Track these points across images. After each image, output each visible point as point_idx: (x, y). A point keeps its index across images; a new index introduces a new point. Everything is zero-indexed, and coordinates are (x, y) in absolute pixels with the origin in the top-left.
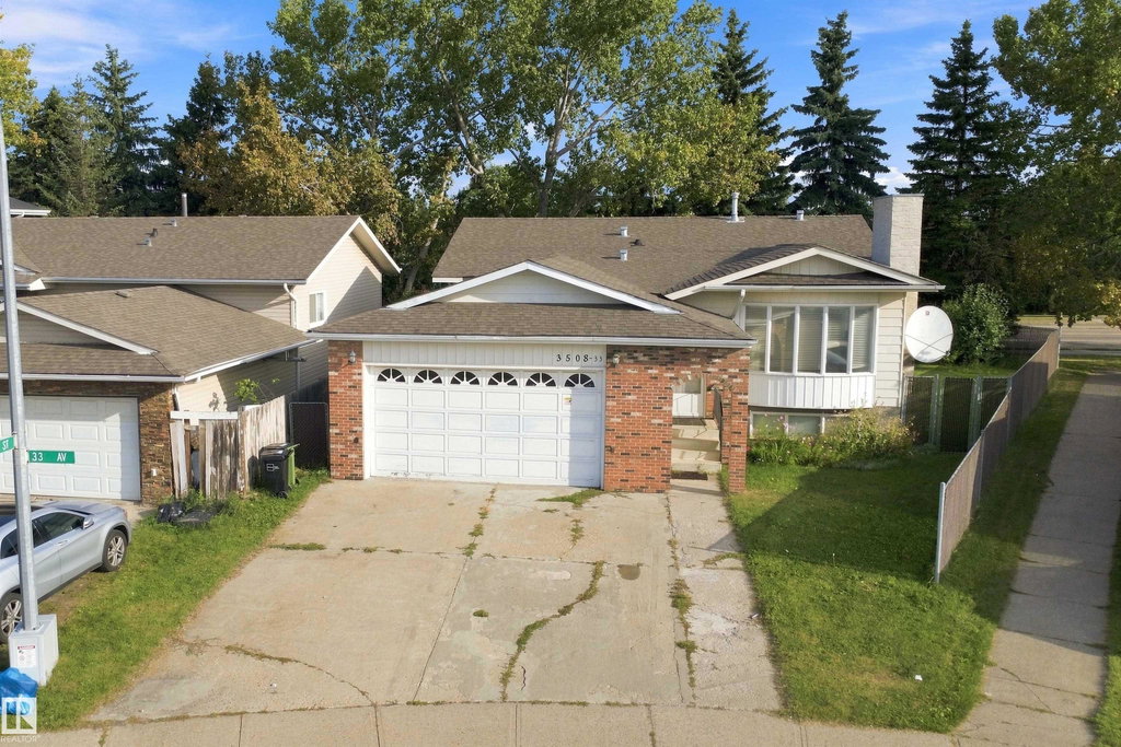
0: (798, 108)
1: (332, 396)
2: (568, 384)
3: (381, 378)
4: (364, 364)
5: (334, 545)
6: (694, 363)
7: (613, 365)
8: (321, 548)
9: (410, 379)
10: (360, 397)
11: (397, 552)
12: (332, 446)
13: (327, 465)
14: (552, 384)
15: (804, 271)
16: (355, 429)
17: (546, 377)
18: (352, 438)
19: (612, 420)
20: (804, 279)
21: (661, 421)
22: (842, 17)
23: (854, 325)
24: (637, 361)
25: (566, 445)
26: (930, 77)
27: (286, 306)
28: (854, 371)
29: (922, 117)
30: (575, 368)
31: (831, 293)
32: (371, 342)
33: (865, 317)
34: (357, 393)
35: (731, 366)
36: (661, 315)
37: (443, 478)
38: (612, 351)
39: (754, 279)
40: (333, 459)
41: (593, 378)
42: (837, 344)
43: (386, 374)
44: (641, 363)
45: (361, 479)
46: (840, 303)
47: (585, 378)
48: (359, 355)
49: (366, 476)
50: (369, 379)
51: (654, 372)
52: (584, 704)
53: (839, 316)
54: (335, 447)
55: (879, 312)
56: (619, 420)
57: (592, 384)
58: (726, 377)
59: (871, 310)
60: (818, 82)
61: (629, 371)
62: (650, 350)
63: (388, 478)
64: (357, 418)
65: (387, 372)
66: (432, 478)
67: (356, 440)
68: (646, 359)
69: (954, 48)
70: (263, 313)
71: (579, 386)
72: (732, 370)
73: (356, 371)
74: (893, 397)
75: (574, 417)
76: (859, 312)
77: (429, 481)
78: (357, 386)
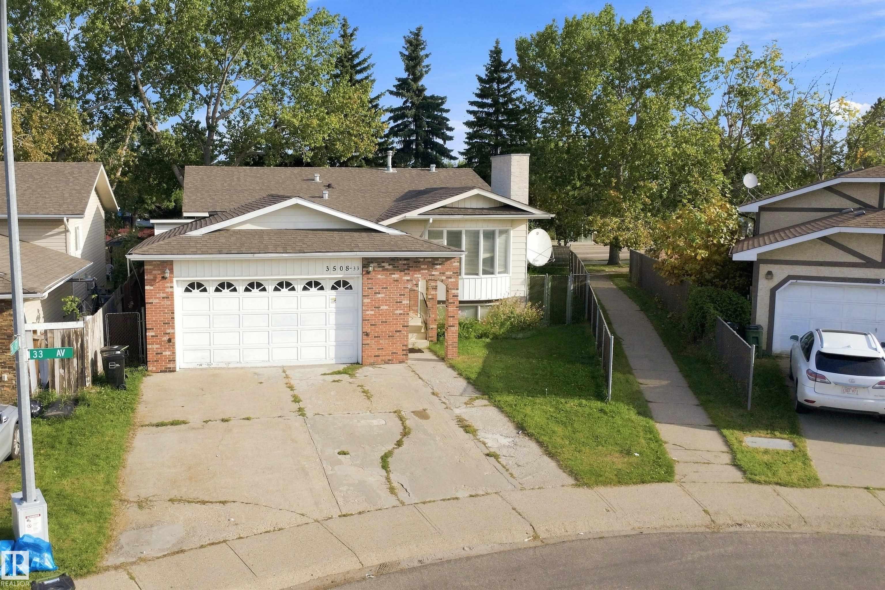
0: (391, 93)
1: (147, 306)
2: (333, 288)
3: (187, 290)
4: (175, 280)
5: (195, 419)
6: (423, 269)
7: (368, 273)
8: (184, 422)
9: (211, 289)
10: (172, 305)
11: (248, 419)
12: (149, 347)
13: (144, 362)
14: (322, 288)
15: (468, 206)
16: (168, 331)
17: (317, 284)
18: (166, 338)
19: (368, 313)
20: (470, 211)
21: (401, 312)
22: (419, 30)
23: (499, 241)
24: (384, 269)
25: (332, 333)
26: (477, 76)
27: (63, 236)
28: (499, 273)
29: (472, 103)
30: (340, 276)
31: (484, 220)
32: (180, 261)
33: (504, 236)
34: (169, 303)
35: (447, 270)
37: (239, 365)
38: (366, 262)
39: (436, 211)
40: (150, 356)
41: (351, 283)
42: (488, 255)
43: (192, 286)
44: (387, 270)
45: (174, 371)
46: (490, 227)
47: (345, 283)
48: (172, 271)
49: (177, 369)
50: (178, 291)
51: (396, 276)
52: (457, 498)
53: (490, 236)
54: (152, 348)
55: (512, 232)
56: (373, 313)
57: (350, 288)
58: (444, 278)
59: (506, 232)
60: (404, 75)
61: (379, 276)
62: (393, 261)
63: (195, 369)
64: (170, 322)
65: (192, 285)
66: (231, 366)
67: (170, 341)
68: (391, 267)
69: (491, 57)
70: (41, 243)
71: (341, 289)
72: (448, 273)
73: (169, 285)
74: (523, 291)
75: (339, 312)
76: (501, 232)
77: (229, 369)
78: (170, 297)
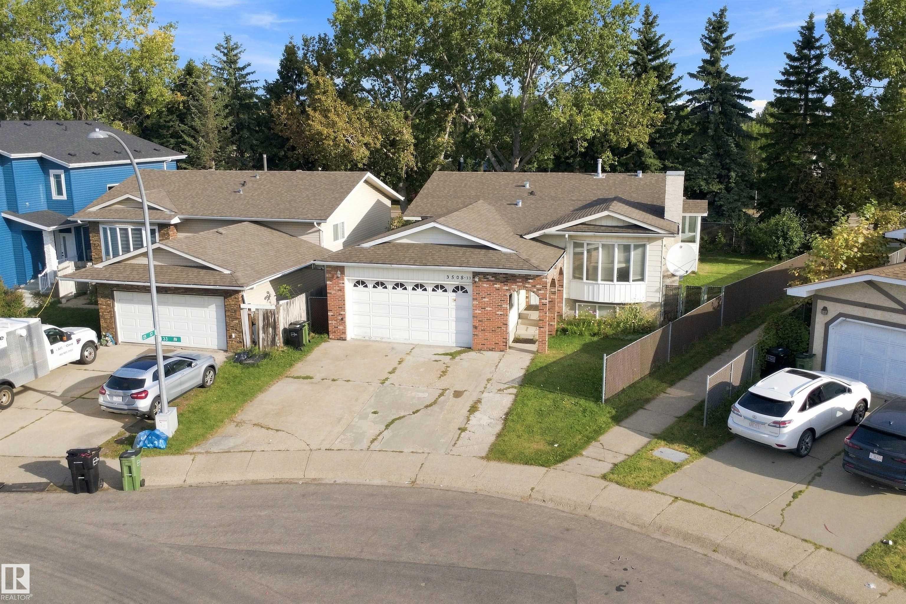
0: (692, 75)
1: (328, 295)
2: (454, 291)
3: (355, 286)
4: (346, 278)
5: (318, 377)
6: (519, 282)
7: (475, 282)
8: (311, 378)
9: (370, 286)
10: (344, 295)
11: (348, 381)
12: (330, 322)
13: (328, 333)
14: (445, 291)
16: (342, 313)
17: (442, 287)
18: (340, 318)
19: (476, 312)
21: (502, 313)
22: (723, 11)
23: (634, 255)
24: (489, 280)
25: (454, 324)
26: (785, 53)
27: (317, 234)
28: (633, 281)
29: (778, 82)
30: (457, 283)
31: (618, 237)
32: (349, 267)
33: (639, 251)
34: (342, 294)
36: (505, 254)
37: (389, 341)
38: (475, 274)
39: (575, 227)
40: (330, 328)
41: (467, 288)
42: (623, 265)
43: (358, 283)
44: (491, 281)
45: (345, 340)
46: (625, 242)
47: (462, 288)
48: (343, 273)
49: (348, 338)
50: (348, 285)
51: (497, 286)
53: (627, 249)
54: (332, 323)
55: (648, 247)
56: (480, 312)
57: (466, 292)
58: (535, 290)
59: (644, 246)
60: (706, 56)
61: (485, 285)
62: (495, 275)
63: (360, 340)
64: (342, 307)
65: (358, 282)
66: (384, 340)
67: (342, 319)
68: (493, 279)
70: (304, 238)
71: (460, 292)
73: (341, 282)
74: (658, 298)
75: (457, 309)
76: (636, 247)
77: (381, 342)
78: (342, 290)
